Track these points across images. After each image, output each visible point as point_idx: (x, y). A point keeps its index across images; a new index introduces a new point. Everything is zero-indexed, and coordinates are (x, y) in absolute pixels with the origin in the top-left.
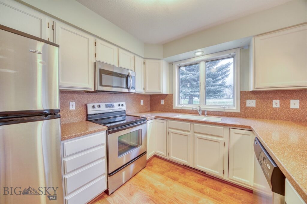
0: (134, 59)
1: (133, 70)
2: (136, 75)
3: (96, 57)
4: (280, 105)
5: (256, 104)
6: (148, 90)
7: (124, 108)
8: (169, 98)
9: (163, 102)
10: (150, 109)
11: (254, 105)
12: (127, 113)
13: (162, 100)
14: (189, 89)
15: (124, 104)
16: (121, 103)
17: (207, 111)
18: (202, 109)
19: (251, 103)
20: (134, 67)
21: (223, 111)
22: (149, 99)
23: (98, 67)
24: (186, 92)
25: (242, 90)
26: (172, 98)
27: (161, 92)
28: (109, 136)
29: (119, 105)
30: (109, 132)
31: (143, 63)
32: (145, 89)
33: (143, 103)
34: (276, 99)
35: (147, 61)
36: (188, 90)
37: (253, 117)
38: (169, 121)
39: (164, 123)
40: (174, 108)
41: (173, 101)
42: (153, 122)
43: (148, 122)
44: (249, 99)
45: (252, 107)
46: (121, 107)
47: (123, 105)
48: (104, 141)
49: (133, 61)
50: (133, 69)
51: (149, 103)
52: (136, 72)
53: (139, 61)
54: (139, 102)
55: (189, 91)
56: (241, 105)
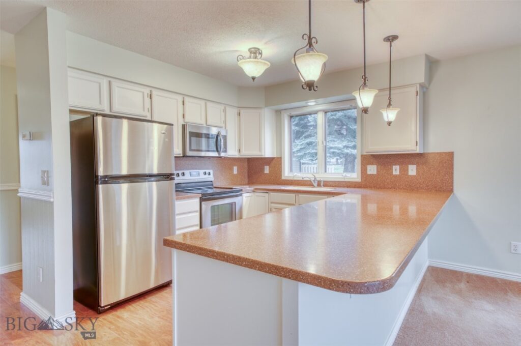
0: (225, 111)
1: (224, 127)
2: (227, 133)
3: (184, 118)
4: (400, 172)
5: (377, 171)
6: (243, 152)
7: (211, 178)
8: (275, 163)
9: (267, 170)
10: (248, 182)
11: (375, 173)
12: (214, 185)
13: (265, 167)
14: (343, 141)
15: (211, 171)
16: (207, 171)
17: (324, 181)
18: (318, 179)
19: (372, 170)
20: (225, 122)
21: (343, 180)
22: (246, 165)
23: (188, 130)
24: (335, 148)
25: (362, 154)
26: (281, 164)
27: (262, 155)
28: (203, 203)
29: (205, 173)
30: (202, 200)
31: (236, 114)
32: (240, 151)
33: (236, 170)
34: (396, 164)
35: (242, 111)
36: (339, 143)
37: (374, 187)
38: (271, 193)
39: (264, 196)
40: (283, 178)
41: (281, 167)
42: (252, 196)
43: (245, 195)
44: (370, 164)
45: (373, 175)
46: (207, 176)
47: (209, 174)
48: (198, 209)
49: (223, 114)
50: (223, 125)
51: (246, 171)
52: (227, 131)
53: (232, 113)
54: (232, 169)
55: (340, 146)
56: (362, 173)
